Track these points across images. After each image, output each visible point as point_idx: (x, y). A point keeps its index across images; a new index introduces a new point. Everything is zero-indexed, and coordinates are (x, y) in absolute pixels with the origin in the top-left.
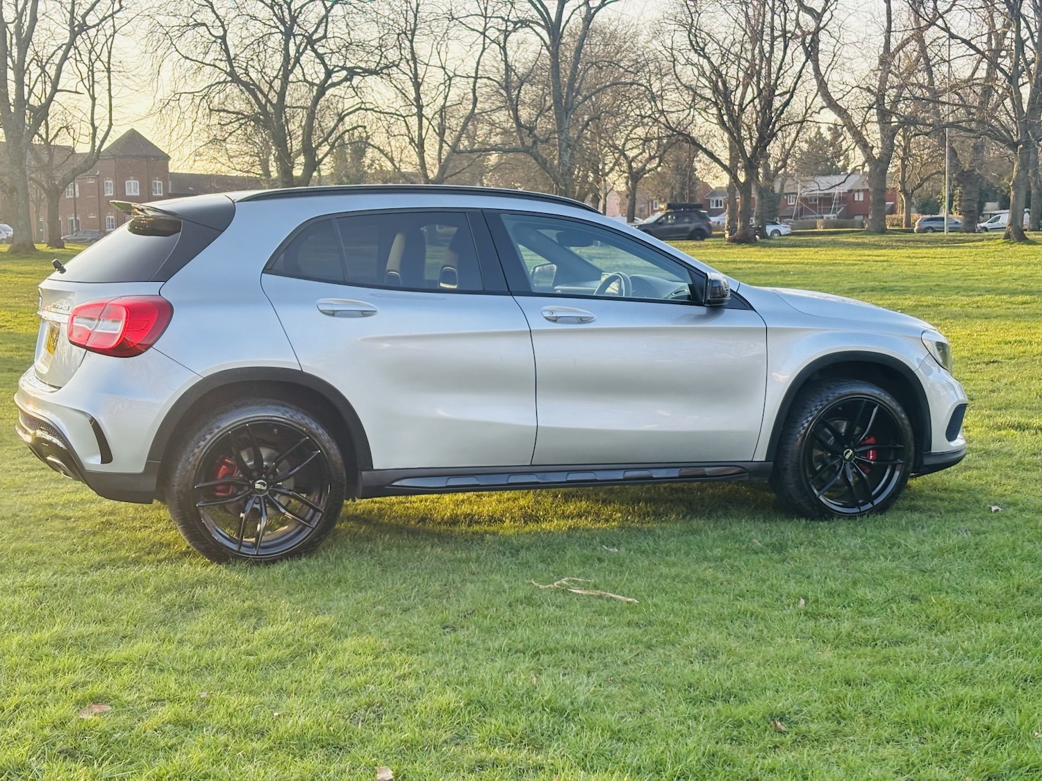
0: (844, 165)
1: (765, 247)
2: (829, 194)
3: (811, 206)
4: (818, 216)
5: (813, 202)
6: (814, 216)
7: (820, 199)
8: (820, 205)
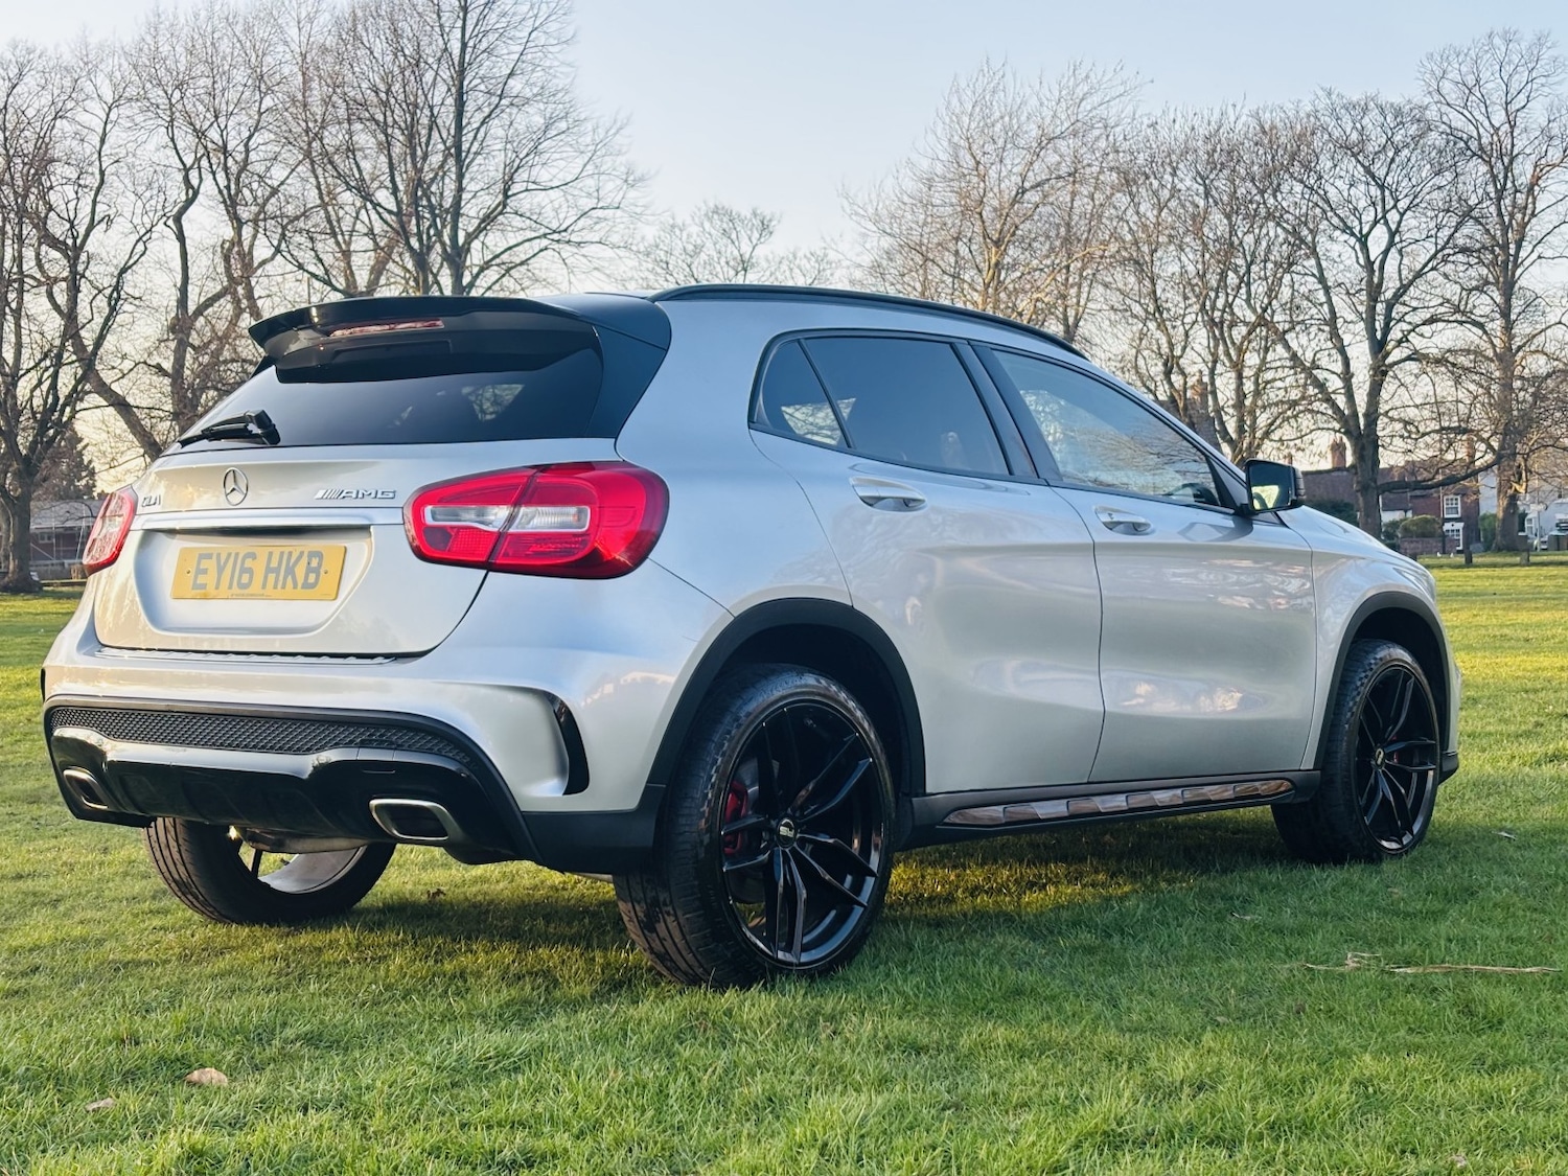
0: (87, 485)
1: (60, 598)
2: (71, 528)
3: (44, 547)
4: (55, 561)
5: (46, 541)
6: (48, 562)
7: (58, 536)
8: (58, 545)
